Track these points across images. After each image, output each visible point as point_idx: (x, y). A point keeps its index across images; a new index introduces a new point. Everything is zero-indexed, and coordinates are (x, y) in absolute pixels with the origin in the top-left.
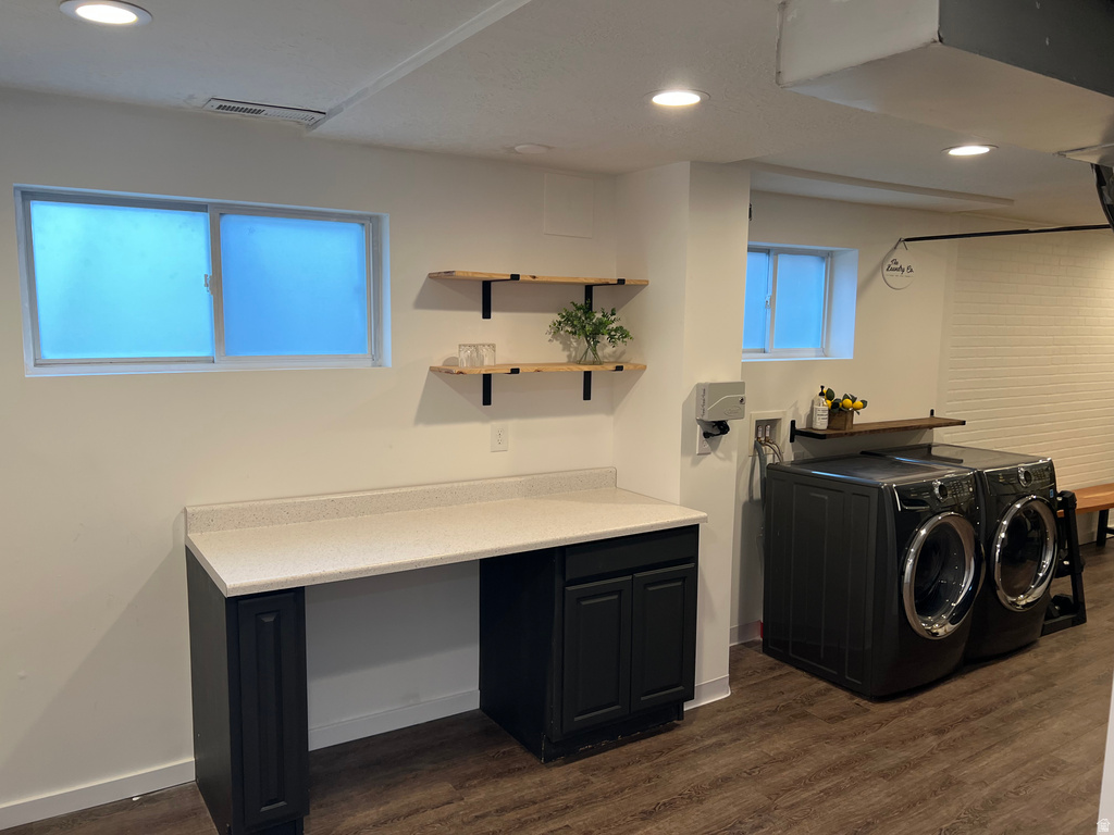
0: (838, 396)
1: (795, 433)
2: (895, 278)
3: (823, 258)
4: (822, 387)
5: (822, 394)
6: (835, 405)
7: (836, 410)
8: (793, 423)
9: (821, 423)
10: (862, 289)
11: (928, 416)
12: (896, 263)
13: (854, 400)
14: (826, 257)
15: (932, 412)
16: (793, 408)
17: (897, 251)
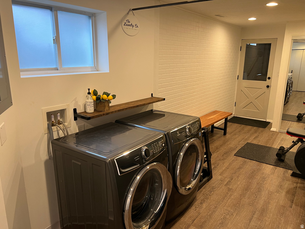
0: (100, 93)
1: (77, 116)
2: (129, 30)
3: (90, 17)
4: (89, 90)
5: (89, 93)
6: (98, 99)
7: (98, 101)
8: (75, 110)
9: (90, 109)
10: (111, 35)
11: (150, 96)
12: (129, 22)
13: (108, 95)
14: (92, 16)
15: (152, 94)
16: (74, 102)
17: (129, 15)
